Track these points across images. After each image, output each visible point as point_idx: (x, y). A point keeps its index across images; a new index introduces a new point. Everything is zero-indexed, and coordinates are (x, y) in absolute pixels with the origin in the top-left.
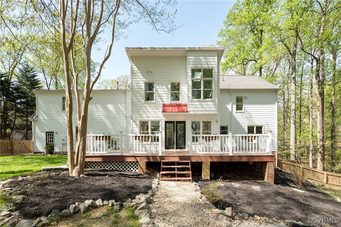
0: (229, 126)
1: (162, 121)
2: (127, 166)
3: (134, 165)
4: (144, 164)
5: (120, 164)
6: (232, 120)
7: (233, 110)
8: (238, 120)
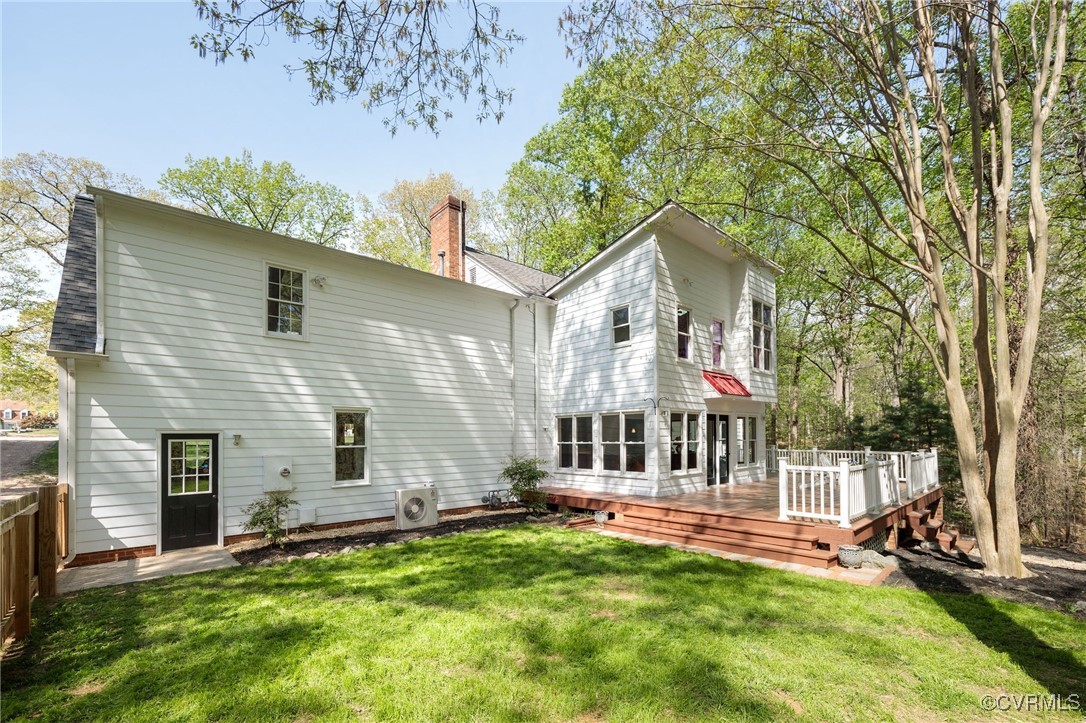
1: (703, 414)
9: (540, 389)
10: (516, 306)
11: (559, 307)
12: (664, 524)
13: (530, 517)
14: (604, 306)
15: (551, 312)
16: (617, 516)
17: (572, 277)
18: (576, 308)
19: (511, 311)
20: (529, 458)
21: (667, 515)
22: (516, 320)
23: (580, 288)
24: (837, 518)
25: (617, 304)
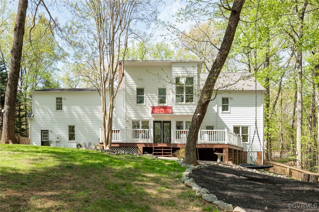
0: (215, 126)
1: (151, 121)
2: (130, 150)
3: (135, 150)
4: (141, 149)
5: (126, 148)
6: (218, 120)
7: (219, 111)
8: (223, 120)
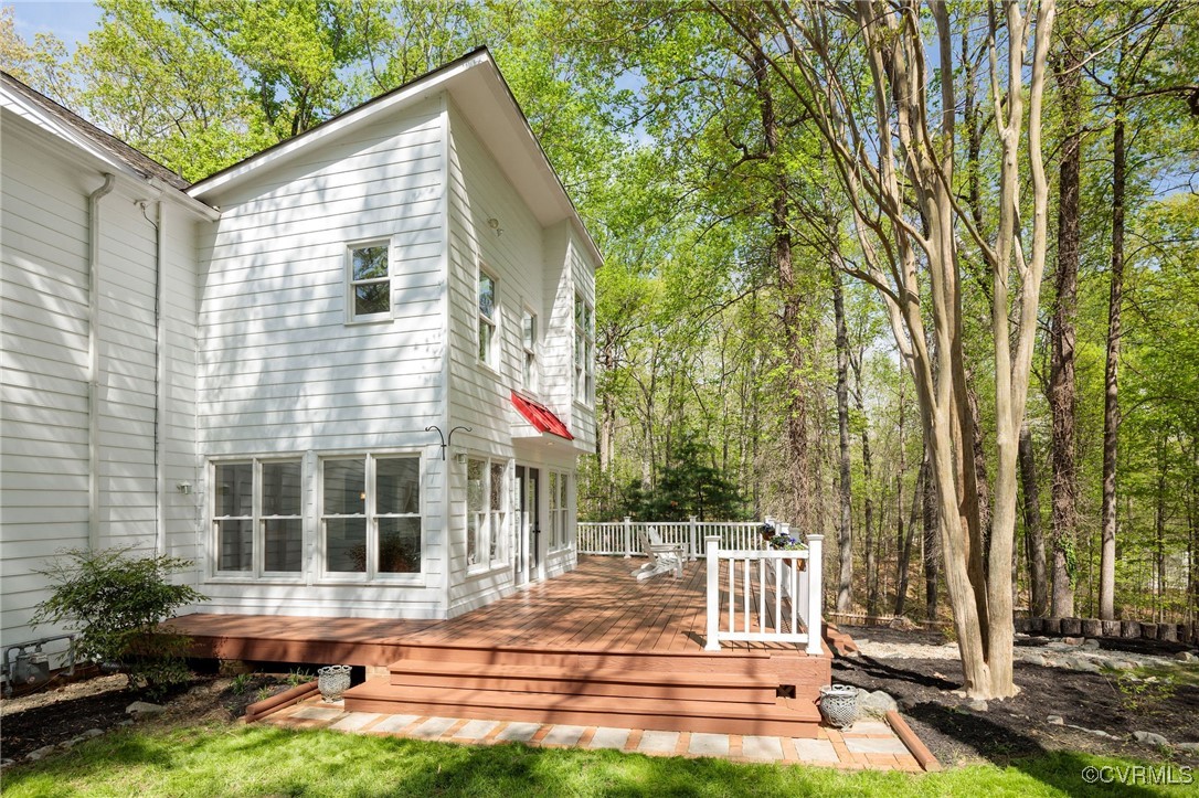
1: (511, 464)
9: (169, 398)
10: (104, 190)
11: (224, 225)
12: (490, 683)
13: (137, 707)
14: (338, 235)
15: (201, 236)
16: (370, 673)
17: (261, 162)
18: (267, 232)
19: (89, 200)
20: (135, 556)
21: (492, 662)
22: (104, 227)
23: (280, 191)
24: (801, 638)
25: (368, 234)
